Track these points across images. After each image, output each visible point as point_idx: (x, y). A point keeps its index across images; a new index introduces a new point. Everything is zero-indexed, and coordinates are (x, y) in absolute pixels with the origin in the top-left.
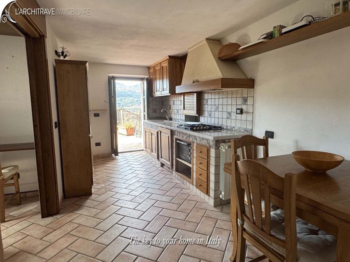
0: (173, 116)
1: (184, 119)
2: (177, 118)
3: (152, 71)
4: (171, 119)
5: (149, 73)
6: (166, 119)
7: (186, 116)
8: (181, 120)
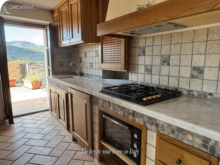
0: (85, 71)
1: (101, 74)
2: (91, 73)
3: (56, 15)
4: (82, 74)
5: (53, 18)
6: (76, 74)
7: (104, 71)
8: (96, 76)
